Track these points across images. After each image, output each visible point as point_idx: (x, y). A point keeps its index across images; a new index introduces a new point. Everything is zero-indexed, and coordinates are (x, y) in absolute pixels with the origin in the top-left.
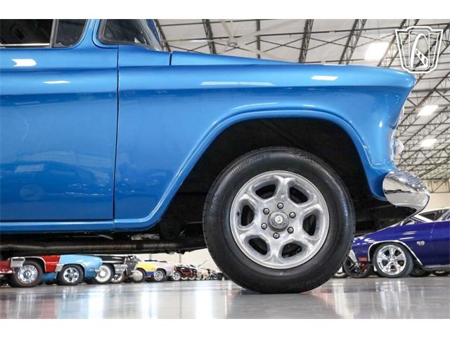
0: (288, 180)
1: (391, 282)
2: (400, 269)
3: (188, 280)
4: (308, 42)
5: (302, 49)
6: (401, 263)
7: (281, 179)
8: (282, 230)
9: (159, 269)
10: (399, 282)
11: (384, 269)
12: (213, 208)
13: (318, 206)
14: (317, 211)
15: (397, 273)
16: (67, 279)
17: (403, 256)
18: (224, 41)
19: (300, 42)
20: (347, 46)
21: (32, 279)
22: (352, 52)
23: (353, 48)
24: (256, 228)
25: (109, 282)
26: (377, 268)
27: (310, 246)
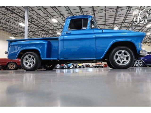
0: (124, 51)
1: (138, 68)
2: (140, 65)
3: (88, 68)
4: (118, 10)
5: (116, 12)
6: (141, 64)
7: (122, 51)
8: (123, 59)
9: (82, 65)
10: (140, 68)
11: (137, 65)
12: (111, 56)
13: (129, 55)
14: (128, 56)
15: (140, 66)
16: (65, 67)
17: (141, 62)
18: (97, 11)
19: (116, 10)
20: (128, 10)
21: (59, 67)
22: (129, 12)
23: (129, 11)
24: (118, 59)
25: (72, 68)
26: (135, 65)
27: (127, 62)
